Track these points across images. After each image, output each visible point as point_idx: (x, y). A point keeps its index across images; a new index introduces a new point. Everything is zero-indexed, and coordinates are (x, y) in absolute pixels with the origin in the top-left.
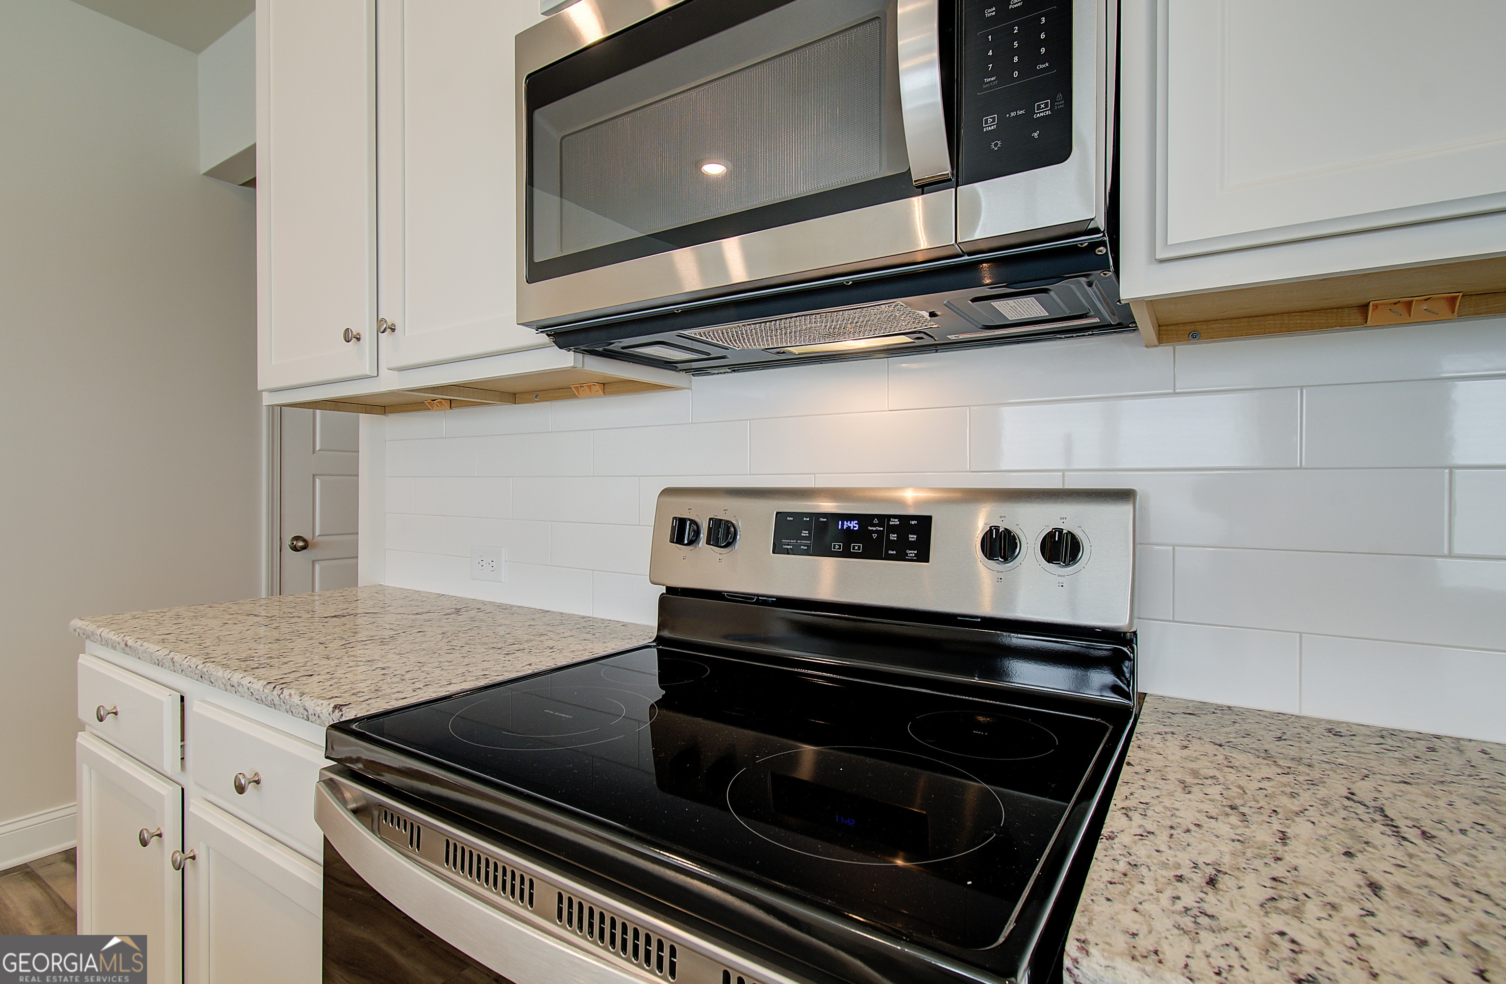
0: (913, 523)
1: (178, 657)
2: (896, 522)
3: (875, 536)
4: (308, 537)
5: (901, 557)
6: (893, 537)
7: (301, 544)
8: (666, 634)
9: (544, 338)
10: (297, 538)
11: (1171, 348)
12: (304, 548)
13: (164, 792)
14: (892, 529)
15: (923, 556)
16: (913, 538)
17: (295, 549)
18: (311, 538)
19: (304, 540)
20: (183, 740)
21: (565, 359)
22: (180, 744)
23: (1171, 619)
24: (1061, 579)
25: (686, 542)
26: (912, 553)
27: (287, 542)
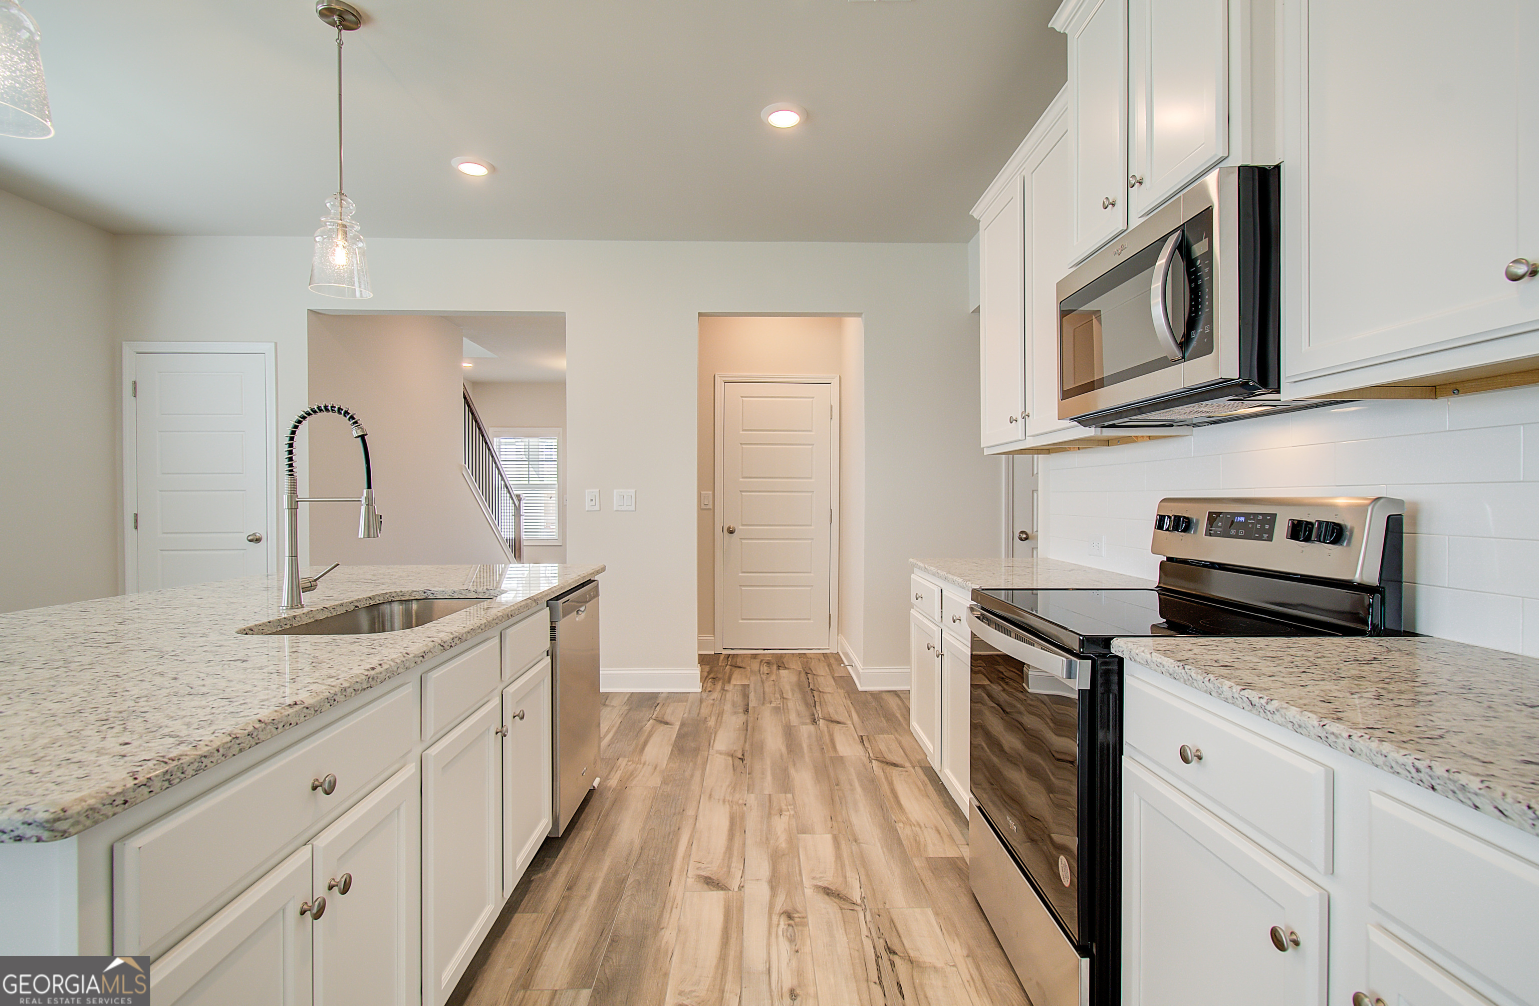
0: (1268, 518)
1: (939, 571)
2: (1260, 517)
3: (1250, 525)
4: (1029, 532)
5: (1260, 538)
6: (1258, 526)
7: (1024, 536)
8: (1161, 585)
9: (1076, 423)
10: (1022, 532)
11: (1446, 400)
12: (1026, 539)
13: (935, 629)
14: (1259, 522)
15: (1270, 539)
16: (1267, 527)
17: (1021, 539)
18: (1031, 532)
19: (1026, 534)
20: (942, 609)
21: (1090, 432)
22: (940, 610)
23: (1447, 586)
24: (1329, 551)
25: (1164, 529)
26: (1266, 536)
27: (1017, 535)
